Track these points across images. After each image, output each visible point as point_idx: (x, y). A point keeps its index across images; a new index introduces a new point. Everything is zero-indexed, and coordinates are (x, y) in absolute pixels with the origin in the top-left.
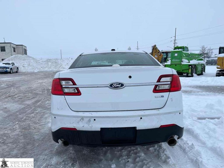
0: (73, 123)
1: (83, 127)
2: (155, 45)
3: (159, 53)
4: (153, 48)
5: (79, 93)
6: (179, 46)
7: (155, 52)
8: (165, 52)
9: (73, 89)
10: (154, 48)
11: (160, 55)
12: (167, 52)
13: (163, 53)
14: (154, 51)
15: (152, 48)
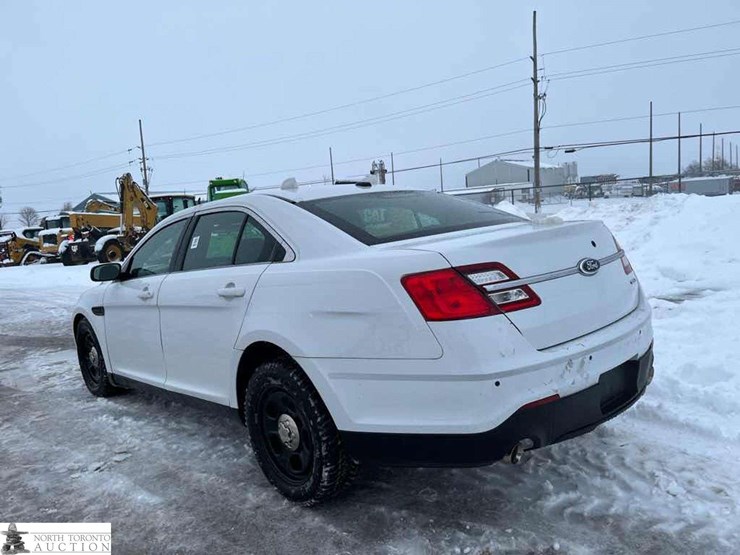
0: (551, 381)
1: (573, 383)
2: (128, 175)
3: (143, 200)
4: (122, 186)
5: (533, 300)
6: (225, 178)
7: (132, 199)
8: (164, 197)
9: (515, 291)
10: (126, 184)
11: (149, 208)
12: (169, 197)
13: (155, 199)
14: (128, 194)
15: (119, 185)
